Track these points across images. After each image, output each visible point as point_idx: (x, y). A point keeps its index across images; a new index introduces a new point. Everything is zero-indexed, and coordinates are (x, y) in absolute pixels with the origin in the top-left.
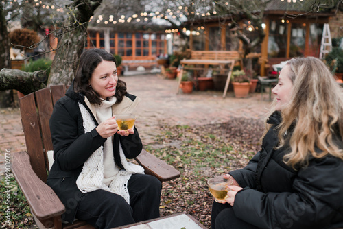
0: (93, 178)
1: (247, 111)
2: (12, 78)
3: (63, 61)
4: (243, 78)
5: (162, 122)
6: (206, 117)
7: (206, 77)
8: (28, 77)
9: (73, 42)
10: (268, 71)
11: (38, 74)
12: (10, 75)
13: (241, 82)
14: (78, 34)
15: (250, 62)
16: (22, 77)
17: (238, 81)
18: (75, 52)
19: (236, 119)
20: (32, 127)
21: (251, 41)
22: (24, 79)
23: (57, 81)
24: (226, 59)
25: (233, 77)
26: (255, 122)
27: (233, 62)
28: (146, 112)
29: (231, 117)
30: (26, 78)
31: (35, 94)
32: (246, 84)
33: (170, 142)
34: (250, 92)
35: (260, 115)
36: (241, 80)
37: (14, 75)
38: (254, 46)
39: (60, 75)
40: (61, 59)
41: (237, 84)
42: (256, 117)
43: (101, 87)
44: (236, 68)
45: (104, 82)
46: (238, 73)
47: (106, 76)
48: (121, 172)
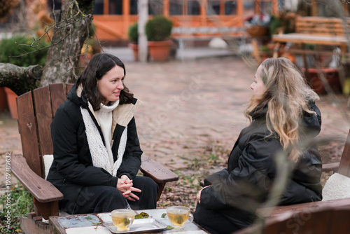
2: (6, 73)
3: (61, 51)
5: (215, 144)
7: (327, 66)
8: (22, 73)
9: (75, 27)
11: (33, 70)
12: (5, 70)
16: (16, 73)
18: (77, 40)
20: (28, 129)
22: (18, 75)
23: (54, 77)
28: (193, 128)
30: (20, 74)
31: (32, 93)
33: (212, 168)
37: (8, 71)
39: (58, 70)
43: (109, 90)
45: (113, 86)
47: (116, 80)
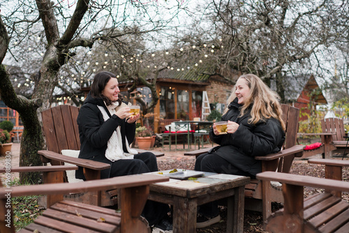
4: (145, 132)
10: (161, 130)
11: (37, 100)
13: (144, 136)
15: (148, 121)
17: (142, 136)
20: (50, 133)
21: (148, 103)
32: (149, 138)
34: (151, 147)
35: (167, 159)
38: (150, 108)
40: (41, 94)
41: (141, 138)
43: (111, 94)
44: (138, 125)
45: (113, 91)
47: (114, 87)
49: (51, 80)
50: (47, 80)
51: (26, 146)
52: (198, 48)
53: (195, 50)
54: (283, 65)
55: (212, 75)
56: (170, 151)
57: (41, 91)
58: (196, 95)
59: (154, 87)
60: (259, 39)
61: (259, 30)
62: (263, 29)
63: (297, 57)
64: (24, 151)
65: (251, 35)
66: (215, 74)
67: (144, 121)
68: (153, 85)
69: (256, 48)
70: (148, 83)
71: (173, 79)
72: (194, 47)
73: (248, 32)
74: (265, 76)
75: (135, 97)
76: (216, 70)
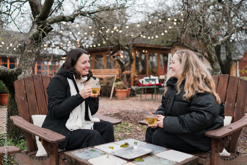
0: (77, 122)
1: (129, 106)
2: (3, 70)
4: (123, 86)
6: (103, 110)
8: (10, 72)
10: (136, 83)
11: (17, 70)
13: (121, 89)
14: (36, 47)
15: (125, 77)
17: (120, 89)
18: (34, 59)
19: (123, 111)
20: (22, 100)
21: (125, 63)
22: (8, 73)
24: (110, 75)
25: (116, 86)
26: (135, 112)
27: (116, 76)
29: (120, 110)
32: (125, 90)
34: (127, 96)
35: (137, 108)
36: (121, 88)
38: (127, 67)
40: (25, 63)
41: (119, 90)
42: (135, 110)
43: (82, 69)
44: (117, 80)
45: (83, 66)
46: (119, 83)
47: (85, 62)
48: (87, 122)
49: (34, 50)
50: (30, 51)
51: (11, 106)
52: (163, 21)
53: (161, 23)
54: (232, 34)
55: (175, 42)
56: (142, 100)
57: (25, 60)
58: (163, 56)
59: (131, 51)
60: (213, 13)
61: (213, 6)
62: (216, 6)
63: (244, 28)
64: (10, 111)
65: (206, 11)
66: (177, 42)
67: (122, 77)
68: (129, 49)
69: (210, 20)
70: (126, 48)
71: (145, 44)
72: (160, 20)
73: (204, 8)
74: (217, 44)
75: (116, 58)
76: (177, 38)
